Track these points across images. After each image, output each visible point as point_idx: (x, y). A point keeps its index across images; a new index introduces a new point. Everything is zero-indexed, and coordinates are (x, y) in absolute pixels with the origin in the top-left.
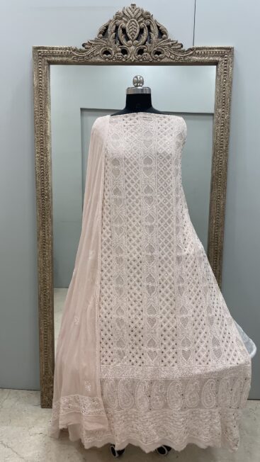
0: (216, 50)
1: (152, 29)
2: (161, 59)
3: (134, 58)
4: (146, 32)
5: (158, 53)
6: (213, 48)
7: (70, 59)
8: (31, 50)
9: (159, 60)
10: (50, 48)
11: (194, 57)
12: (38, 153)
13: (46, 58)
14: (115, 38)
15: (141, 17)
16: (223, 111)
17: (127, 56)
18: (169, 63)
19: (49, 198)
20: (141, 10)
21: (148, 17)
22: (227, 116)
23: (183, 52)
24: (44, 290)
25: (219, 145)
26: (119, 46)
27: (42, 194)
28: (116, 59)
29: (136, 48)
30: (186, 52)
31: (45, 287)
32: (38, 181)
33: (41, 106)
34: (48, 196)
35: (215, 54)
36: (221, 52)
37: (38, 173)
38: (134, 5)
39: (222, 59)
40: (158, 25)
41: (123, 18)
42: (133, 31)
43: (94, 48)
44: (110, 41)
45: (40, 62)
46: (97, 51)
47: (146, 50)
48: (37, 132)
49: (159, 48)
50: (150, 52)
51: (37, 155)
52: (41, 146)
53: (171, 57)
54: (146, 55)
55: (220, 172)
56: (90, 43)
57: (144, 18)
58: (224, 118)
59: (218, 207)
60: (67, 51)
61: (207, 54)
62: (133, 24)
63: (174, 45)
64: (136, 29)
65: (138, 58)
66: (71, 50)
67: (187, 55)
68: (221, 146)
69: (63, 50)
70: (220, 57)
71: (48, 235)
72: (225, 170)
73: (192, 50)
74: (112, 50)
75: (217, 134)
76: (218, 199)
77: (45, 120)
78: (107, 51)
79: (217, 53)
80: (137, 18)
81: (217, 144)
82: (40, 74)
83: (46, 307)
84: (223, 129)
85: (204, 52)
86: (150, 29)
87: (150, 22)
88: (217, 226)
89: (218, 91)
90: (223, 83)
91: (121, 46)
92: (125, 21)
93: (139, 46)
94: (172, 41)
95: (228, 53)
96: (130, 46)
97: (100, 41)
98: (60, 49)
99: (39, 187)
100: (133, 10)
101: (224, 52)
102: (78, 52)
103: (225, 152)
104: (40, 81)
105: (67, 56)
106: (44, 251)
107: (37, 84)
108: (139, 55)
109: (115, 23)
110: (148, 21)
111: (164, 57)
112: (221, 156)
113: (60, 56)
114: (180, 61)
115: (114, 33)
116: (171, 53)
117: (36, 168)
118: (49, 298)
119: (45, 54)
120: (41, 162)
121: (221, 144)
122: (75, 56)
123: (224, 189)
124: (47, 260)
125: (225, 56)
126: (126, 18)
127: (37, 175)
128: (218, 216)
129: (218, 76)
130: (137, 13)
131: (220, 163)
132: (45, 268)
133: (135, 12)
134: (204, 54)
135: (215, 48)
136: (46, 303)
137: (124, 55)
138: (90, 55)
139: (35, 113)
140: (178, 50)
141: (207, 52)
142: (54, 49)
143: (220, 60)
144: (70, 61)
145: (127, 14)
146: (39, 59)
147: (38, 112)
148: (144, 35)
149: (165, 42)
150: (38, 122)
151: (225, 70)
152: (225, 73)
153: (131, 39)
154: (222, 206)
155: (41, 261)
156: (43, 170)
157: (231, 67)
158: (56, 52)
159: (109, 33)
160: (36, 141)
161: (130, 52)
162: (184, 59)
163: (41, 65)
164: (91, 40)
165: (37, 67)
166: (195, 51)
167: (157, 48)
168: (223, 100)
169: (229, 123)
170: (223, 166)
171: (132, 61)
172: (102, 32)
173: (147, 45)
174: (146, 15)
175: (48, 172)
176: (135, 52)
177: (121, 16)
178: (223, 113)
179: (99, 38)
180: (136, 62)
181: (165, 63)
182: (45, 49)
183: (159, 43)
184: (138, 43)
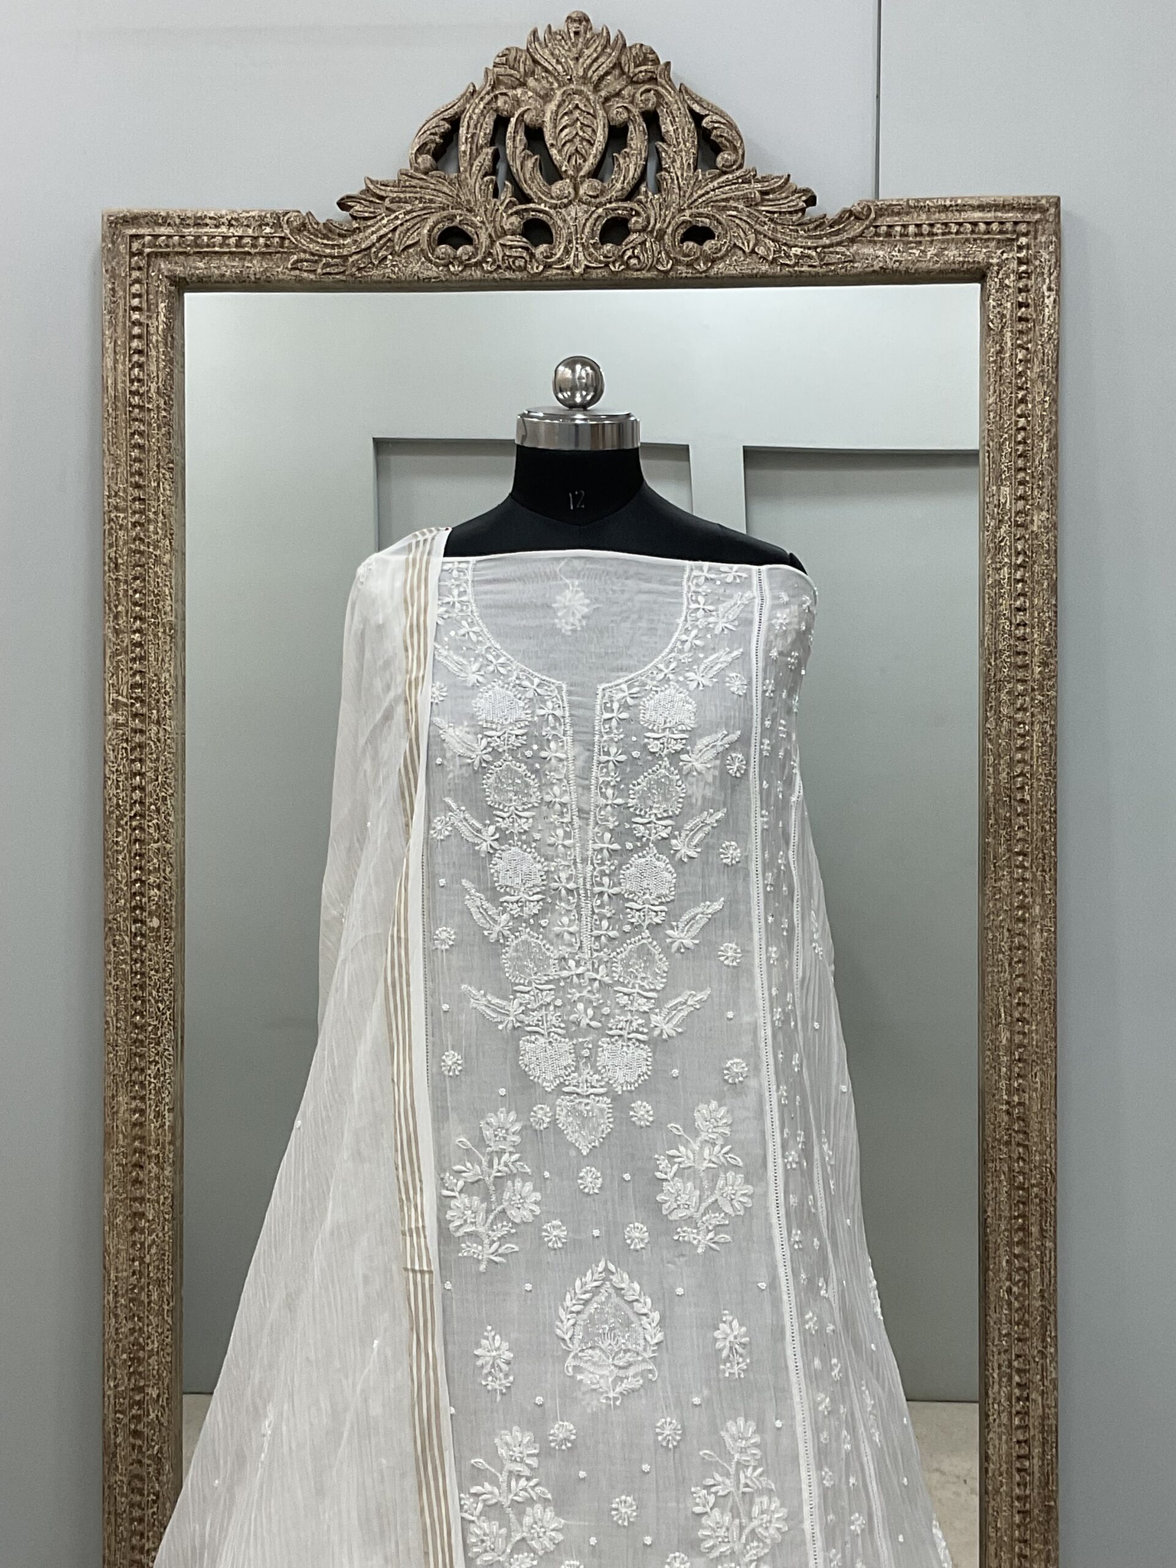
0: (977, 215)
1: (667, 126)
2: (713, 261)
3: (581, 255)
4: (637, 139)
5: (698, 234)
6: (961, 208)
7: (281, 270)
8: (96, 229)
9: (702, 267)
10: (183, 221)
11: (868, 250)
13: (163, 265)
14: (494, 171)
15: (617, 72)
16: (1021, 498)
17: (551, 249)
18: (751, 276)
19: (170, 927)
20: (616, 41)
21: (650, 74)
22: (1039, 518)
23: (815, 229)
24: (131, 1407)
25: (1009, 657)
26: (511, 204)
27: (135, 908)
28: (499, 267)
29: (593, 212)
30: (831, 226)
31: (141, 1390)
32: (117, 843)
33: (136, 483)
34: (165, 919)
35: (973, 232)
36: (1002, 223)
37: (118, 804)
38: (583, 19)
39: (1005, 256)
40: (696, 108)
41: (531, 82)
42: (578, 138)
43: (392, 216)
44: (471, 182)
45: (138, 281)
46: (408, 230)
47: (640, 220)
48: (116, 606)
49: (701, 210)
50: (660, 230)
51: (114, 715)
52: (134, 675)
53: (761, 251)
54: (643, 243)
55: (1022, 788)
56: (373, 195)
57: (628, 77)
58: (1027, 529)
59: (1019, 961)
60: (268, 230)
61: (931, 234)
62: (577, 107)
63: (771, 196)
64: (590, 129)
65: (606, 257)
66: (285, 226)
67: (838, 239)
68: (1020, 663)
69: (248, 226)
70: (993, 244)
71: (158, 1115)
72: (1043, 778)
73: (857, 218)
74: (479, 225)
75: (994, 605)
76: (1019, 920)
77: (156, 547)
78: (455, 228)
79: (982, 227)
80: (595, 78)
81: (998, 653)
82: (134, 337)
83: (138, 1498)
84: (1022, 580)
85: (918, 226)
86: (659, 128)
87: (658, 94)
88: (1019, 1060)
89: (991, 401)
90: (1013, 365)
91: (523, 207)
92: (542, 93)
93: (608, 206)
94: (764, 179)
95: (1032, 229)
96: (566, 206)
97: (421, 183)
98: (233, 222)
99: (121, 874)
100: (574, 45)
101: (1016, 223)
102: (316, 236)
103: (1041, 688)
104: (136, 370)
105: (264, 253)
106: (135, 1199)
107: (119, 381)
108: (608, 247)
109: (494, 105)
110: (648, 91)
111: (727, 251)
112: (1019, 710)
113: (231, 253)
114: (805, 268)
115: (490, 150)
116: (757, 232)
117: (105, 782)
118: (160, 1450)
119: (160, 246)
120: (133, 749)
121: (1018, 653)
122: (302, 255)
123: (1043, 871)
124: (150, 1246)
125: (1017, 239)
126: (544, 82)
127: (112, 812)
128: (1020, 1009)
129: (989, 335)
130: (595, 55)
131: (1020, 742)
132: (142, 1289)
133: (587, 52)
134: (916, 235)
135: (970, 206)
136: (142, 1479)
137: (536, 246)
138: (374, 250)
139: (111, 520)
140: (794, 218)
141: (932, 225)
142: (207, 225)
143: (995, 261)
144: (281, 276)
145: (546, 64)
146: (134, 269)
147: (122, 515)
148: (628, 155)
149: (729, 183)
150: (120, 561)
151: (1020, 305)
152: (1021, 319)
153: (570, 172)
154: (1038, 960)
155: (118, 1251)
156: (142, 789)
157: (1050, 289)
158: (214, 237)
159: (463, 148)
160: (109, 652)
161: (564, 232)
162: (822, 260)
163: (140, 296)
164: (380, 178)
165: (121, 306)
166: (875, 219)
167: (694, 210)
168: (1020, 443)
169: (1052, 553)
170: (1032, 758)
171: (577, 271)
172: (433, 146)
173: (644, 200)
174: (636, 66)
175: (164, 799)
176: (587, 230)
177: (522, 70)
178: (1021, 503)
179: (416, 170)
180: (594, 274)
181: (732, 277)
182: (161, 225)
183: (703, 191)
184: (603, 192)
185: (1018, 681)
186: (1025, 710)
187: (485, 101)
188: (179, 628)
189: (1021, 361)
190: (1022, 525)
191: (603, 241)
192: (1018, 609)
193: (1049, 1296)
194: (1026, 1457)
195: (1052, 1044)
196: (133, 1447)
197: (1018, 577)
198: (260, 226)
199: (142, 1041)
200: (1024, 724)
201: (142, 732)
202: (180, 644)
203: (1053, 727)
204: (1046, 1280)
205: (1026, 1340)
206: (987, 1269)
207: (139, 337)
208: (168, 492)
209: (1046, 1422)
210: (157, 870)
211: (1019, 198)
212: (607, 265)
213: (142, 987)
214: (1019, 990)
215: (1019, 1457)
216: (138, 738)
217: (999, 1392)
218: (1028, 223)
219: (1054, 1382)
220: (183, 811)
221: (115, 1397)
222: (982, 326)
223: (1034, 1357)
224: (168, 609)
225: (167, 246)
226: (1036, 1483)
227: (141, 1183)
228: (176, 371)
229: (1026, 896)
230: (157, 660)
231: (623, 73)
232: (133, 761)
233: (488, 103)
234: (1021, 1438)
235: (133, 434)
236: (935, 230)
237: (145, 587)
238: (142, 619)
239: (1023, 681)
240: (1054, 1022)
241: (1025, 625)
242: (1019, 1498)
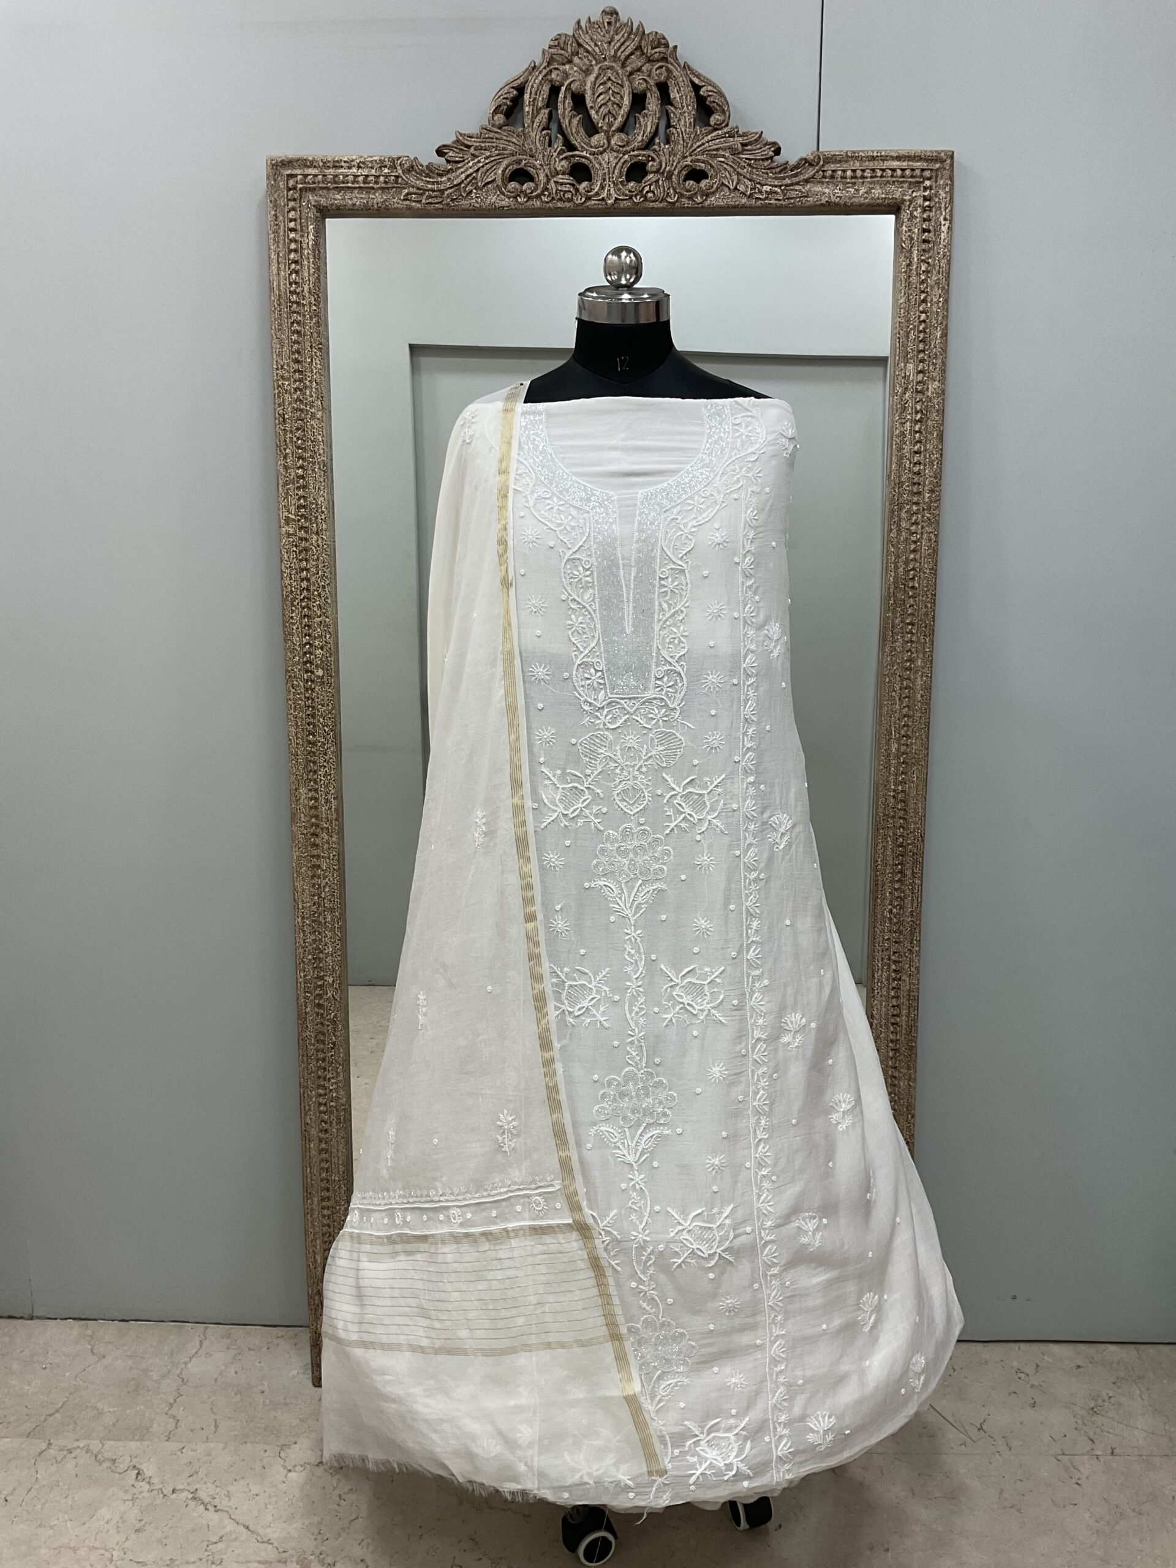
0: (895, 164)
1: (674, 94)
2: (707, 196)
3: (612, 190)
4: (653, 103)
5: (697, 175)
6: (884, 158)
7: (396, 201)
8: (262, 170)
9: (699, 199)
10: (325, 164)
11: (818, 188)
12: (288, 521)
13: (311, 197)
14: (549, 127)
15: (638, 53)
16: (921, 372)
17: (591, 185)
18: (734, 207)
19: (331, 676)
20: (638, 29)
21: (662, 55)
22: (933, 386)
23: (780, 172)
24: (315, 989)
25: (908, 486)
26: (561, 152)
27: (306, 663)
28: (553, 198)
29: (621, 158)
30: (792, 171)
31: (321, 978)
32: (292, 618)
33: (296, 359)
34: (327, 670)
35: (892, 176)
36: (913, 170)
37: (291, 590)
38: (614, 13)
39: (914, 194)
40: (696, 81)
41: (576, 60)
42: (610, 104)
43: (476, 160)
44: (533, 135)
45: (293, 209)
46: (488, 170)
47: (655, 164)
48: (285, 449)
49: (699, 157)
50: (669, 171)
51: (287, 528)
52: (299, 499)
53: (741, 188)
54: (657, 181)
55: (913, 579)
56: (462, 144)
57: (647, 56)
58: (924, 394)
59: (906, 697)
60: (386, 171)
61: (863, 177)
62: (609, 79)
63: (749, 147)
64: (618, 97)
65: (630, 191)
66: (399, 168)
67: (795, 180)
68: (915, 491)
69: (372, 168)
70: (906, 185)
71: (327, 801)
72: (928, 571)
73: (811, 165)
74: (539, 167)
75: (900, 449)
76: (907, 669)
77: (312, 407)
78: (521, 169)
79: (899, 172)
80: (623, 57)
81: (901, 484)
82: (291, 251)
83: (322, 1046)
84: (919, 432)
85: (854, 171)
86: (668, 95)
87: (669, 71)
88: (903, 763)
89: (902, 301)
90: (918, 275)
91: (571, 153)
92: (584, 68)
93: (632, 153)
94: (744, 135)
95: (934, 174)
96: (601, 153)
97: (497, 135)
98: (361, 165)
99: (296, 639)
100: (608, 32)
101: (923, 170)
102: (421, 175)
103: (929, 508)
104: (294, 275)
105: (383, 188)
106: (313, 856)
107: (282, 284)
108: (632, 184)
109: (549, 77)
110: (661, 67)
111: (717, 188)
112: (913, 524)
113: (360, 188)
114: (773, 202)
115: (547, 111)
116: (739, 174)
117: (282, 575)
118: (335, 1016)
119: (309, 183)
120: (301, 552)
121: (914, 484)
122: (411, 190)
123: (925, 635)
124: (324, 887)
125: (923, 182)
126: (585, 60)
127: (287, 596)
128: (905, 729)
129: (902, 252)
130: (622, 40)
131: (913, 547)
132: (320, 914)
133: (617, 38)
134: (852, 178)
135: (891, 156)
136: (324, 1034)
137: (580, 183)
138: (463, 185)
139: (279, 386)
140: (766, 164)
141: (863, 171)
142: (342, 167)
143: (907, 198)
144: (396, 205)
145: (587, 47)
146: (288, 200)
147: (287, 383)
148: (646, 115)
149: (719, 137)
150: (286, 416)
151: (924, 231)
152: (925, 241)
153: (605, 128)
154: (919, 696)
155: (304, 890)
156: (308, 580)
157: (945, 219)
158: (347, 176)
159: (527, 109)
160: (281, 482)
161: (600, 173)
162: (785, 195)
163: (295, 220)
164: (466, 132)
165: (282, 227)
166: (823, 166)
167: (694, 157)
168: (921, 332)
169: (941, 412)
170: (921, 558)
171: (609, 202)
172: (505, 107)
173: (658, 149)
174: (653, 48)
175: (324, 587)
176: (616, 171)
177: (569, 50)
178: (920, 376)
179: (493, 126)
180: (622, 204)
181: (721, 207)
182: (309, 167)
183: (700, 143)
184: (628, 143)
185: (914, 503)
186: (916, 523)
187: (543, 74)
188: (329, 465)
189: (924, 272)
190: (921, 392)
191: (628, 180)
192: (916, 453)
193: (917, 916)
194: (897, 1015)
195: (925, 752)
196: (318, 1014)
197: (917, 429)
198: (380, 167)
199: (314, 753)
200: (917, 533)
201: (306, 540)
202: (330, 478)
203: (936, 536)
204: (915, 905)
205: (900, 942)
206: (877, 898)
207: (295, 251)
208: (319, 366)
209: (912, 994)
210: (320, 636)
211: (926, 151)
212: (631, 198)
213: (313, 716)
214: (905, 716)
215: (893, 1015)
216: (303, 544)
217: (882, 975)
218: (931, 170)
219: (918, 969)
220: (336, 594)
221: (305, 983)
222: (896, 246)
223: (905, 953)
224: (322, 452)
225: (314, 183)
226: (904, 1032)
227: (317, 846)
228: (322, 277)
229: (912, 653)
230: (315, 488)
231: (643, 54)
232: (301, 560)
233: (545, 76)
234: (895, 1004)
235: (292, 323)
236: (866, 174)
237: (304, 435)
238: (304, 459)
239: (917, 504)
240: (928, 737)
241: (920, 463)
242: (892, 1041)
